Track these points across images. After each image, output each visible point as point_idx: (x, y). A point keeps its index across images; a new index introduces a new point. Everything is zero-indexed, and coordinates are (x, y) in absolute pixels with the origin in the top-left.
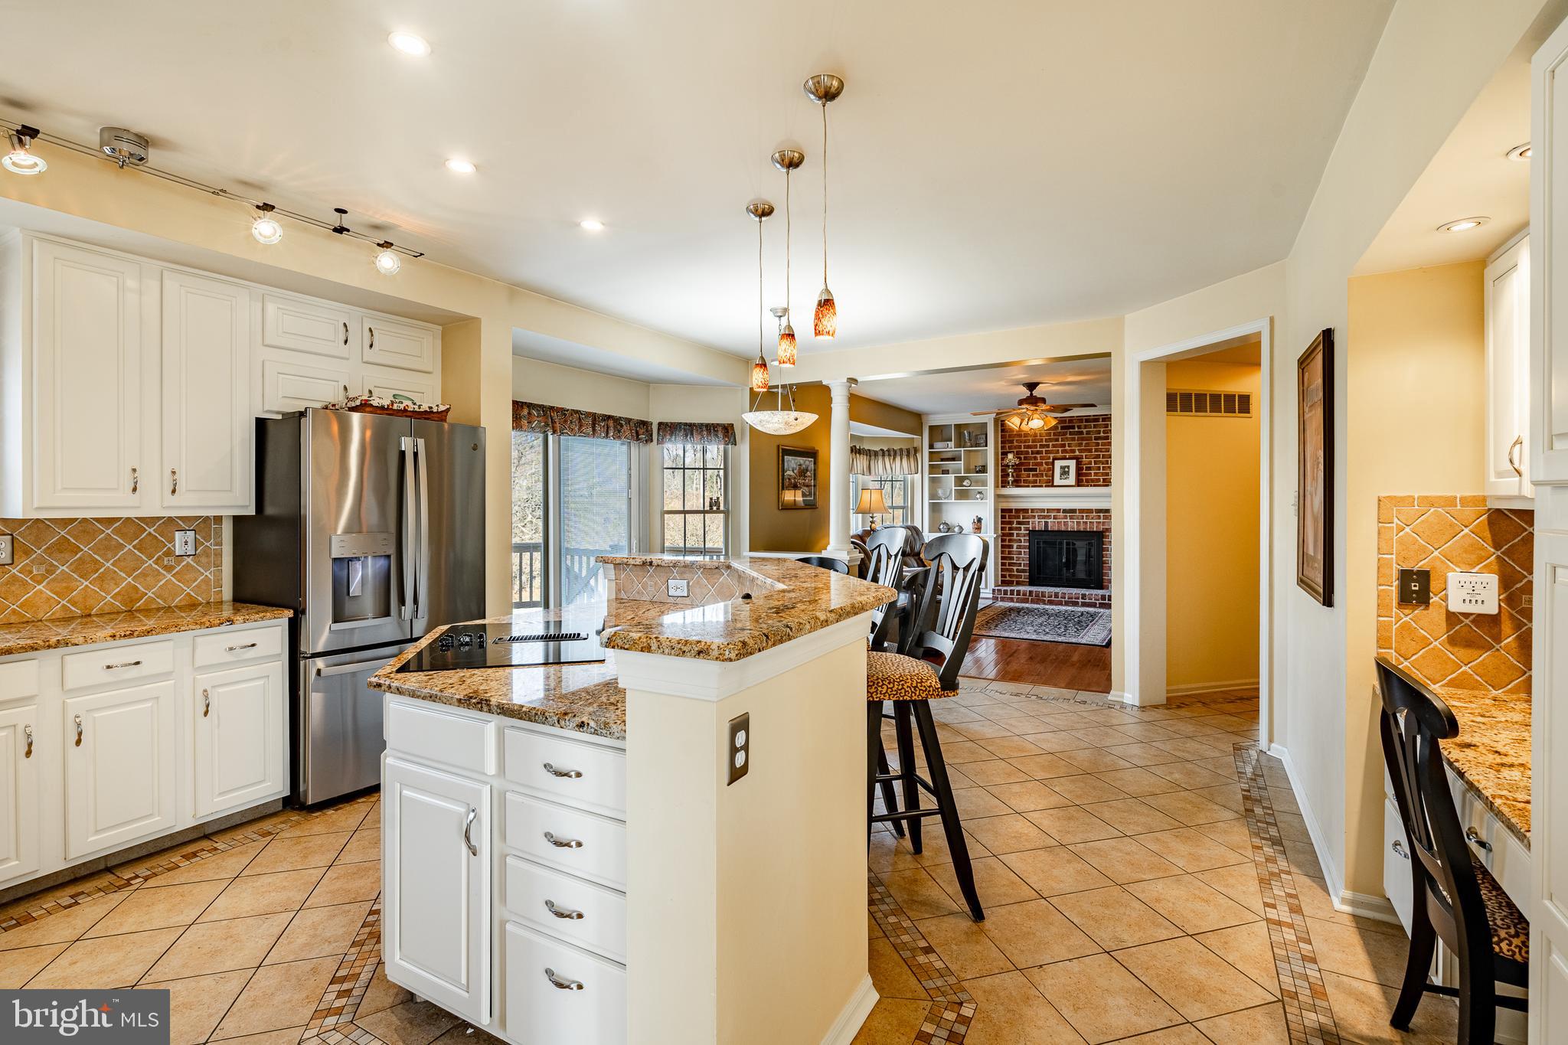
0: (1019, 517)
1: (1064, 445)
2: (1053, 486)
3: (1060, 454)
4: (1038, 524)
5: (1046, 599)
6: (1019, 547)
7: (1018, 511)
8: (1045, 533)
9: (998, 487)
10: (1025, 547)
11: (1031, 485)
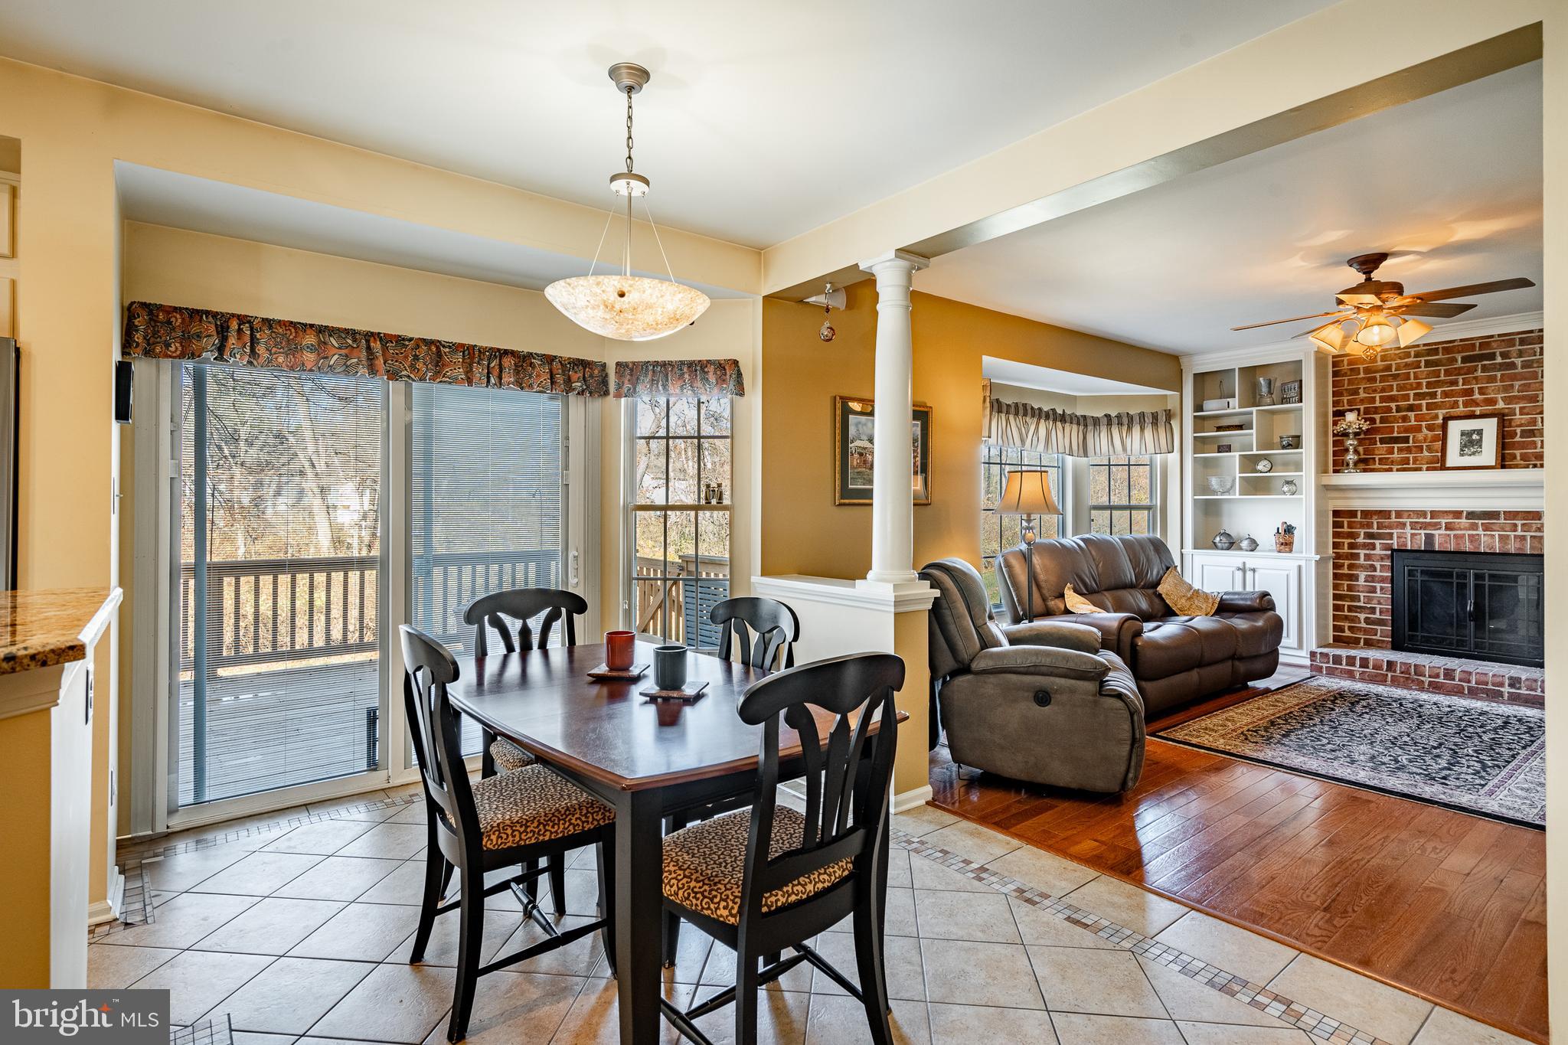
0: (1370, 525)
1: (1470, 392)
2: (1443, 468)
3: (1461, 408)
4: (1412, 538)
5: (1426, 680)
6: (1370, 579)
7: (1367, 514)
8: (1427, 555)
9: (1326, 471)
10: (1383, 580)
11: (1395, 467)
